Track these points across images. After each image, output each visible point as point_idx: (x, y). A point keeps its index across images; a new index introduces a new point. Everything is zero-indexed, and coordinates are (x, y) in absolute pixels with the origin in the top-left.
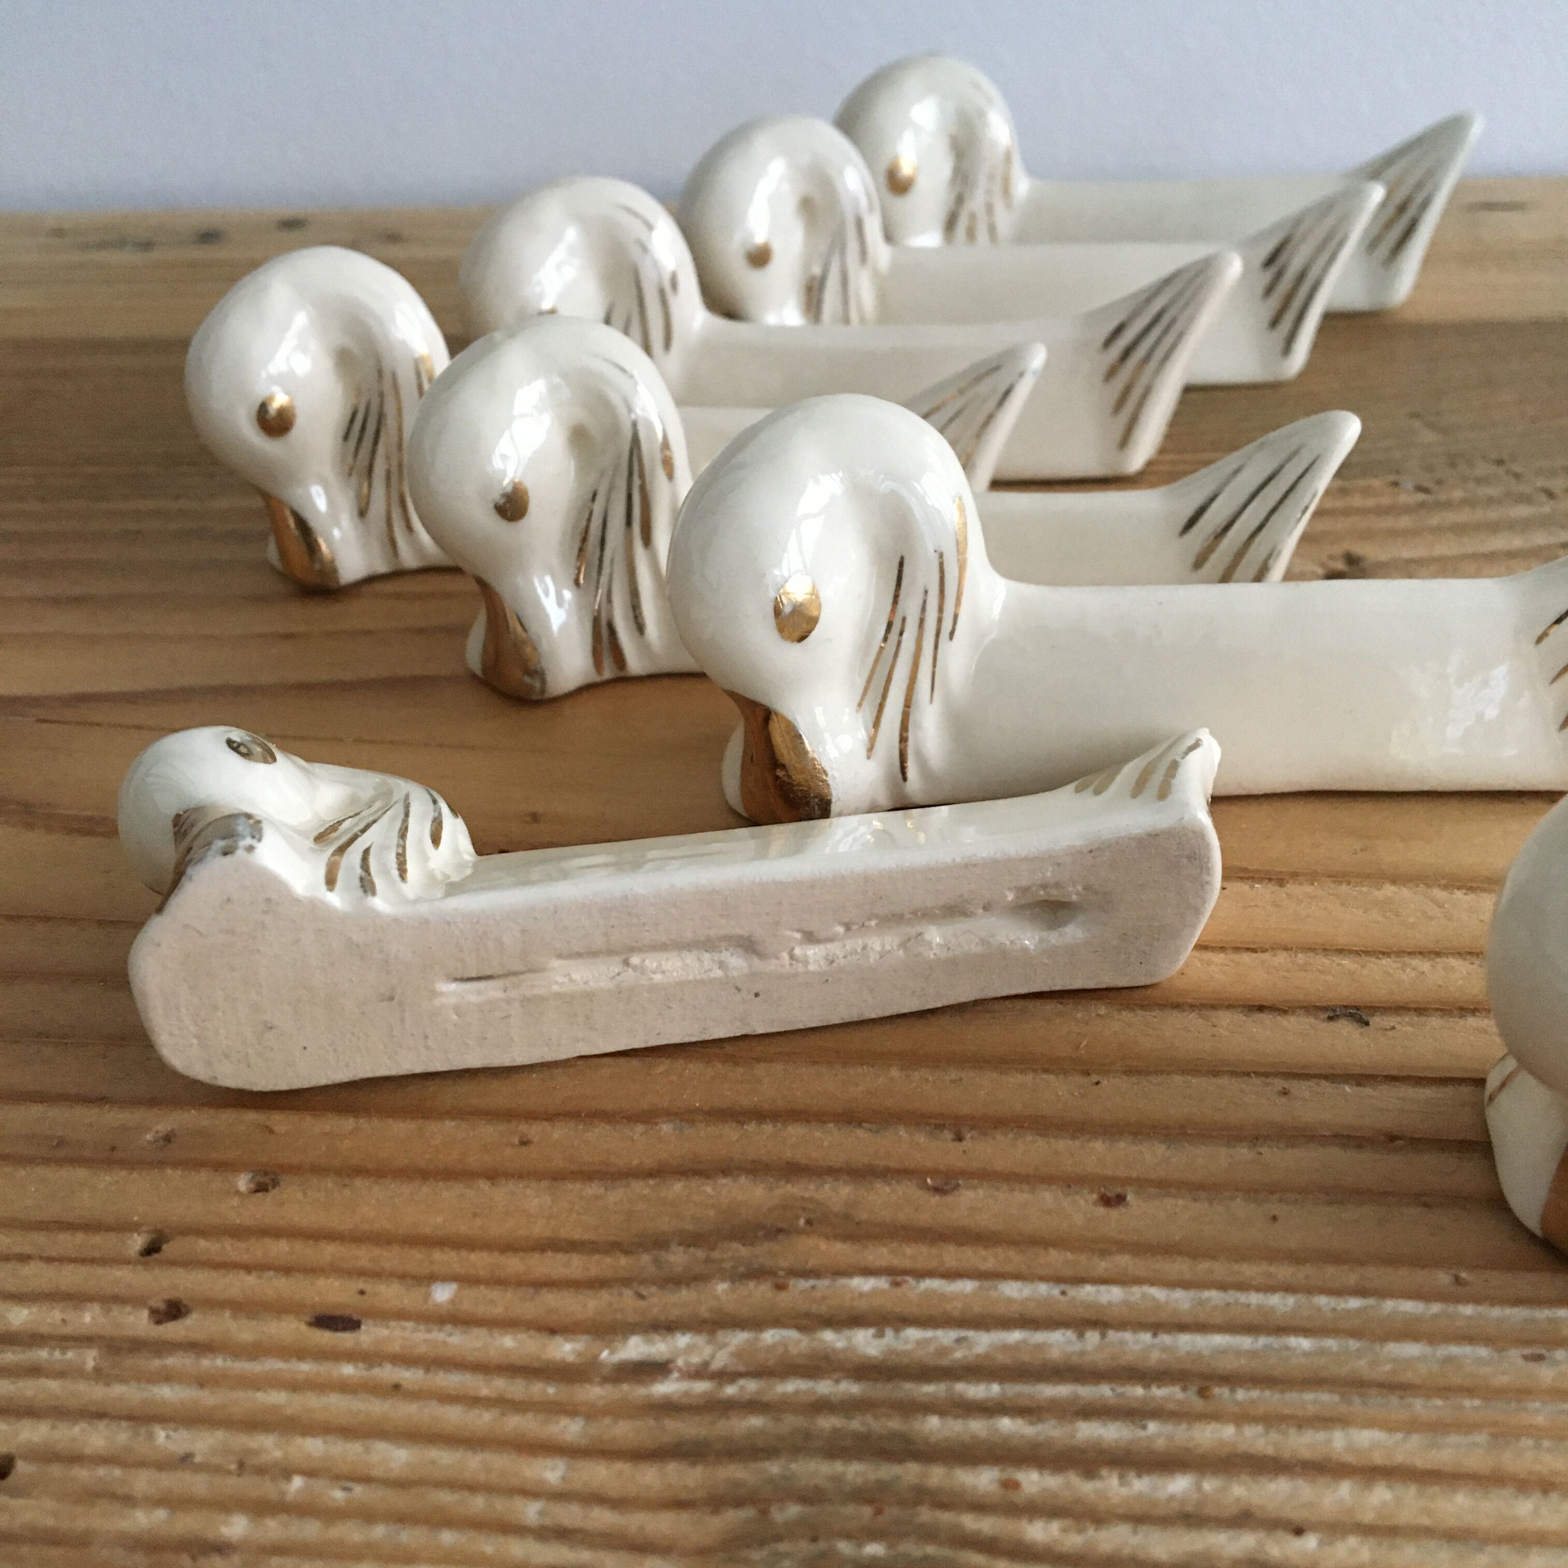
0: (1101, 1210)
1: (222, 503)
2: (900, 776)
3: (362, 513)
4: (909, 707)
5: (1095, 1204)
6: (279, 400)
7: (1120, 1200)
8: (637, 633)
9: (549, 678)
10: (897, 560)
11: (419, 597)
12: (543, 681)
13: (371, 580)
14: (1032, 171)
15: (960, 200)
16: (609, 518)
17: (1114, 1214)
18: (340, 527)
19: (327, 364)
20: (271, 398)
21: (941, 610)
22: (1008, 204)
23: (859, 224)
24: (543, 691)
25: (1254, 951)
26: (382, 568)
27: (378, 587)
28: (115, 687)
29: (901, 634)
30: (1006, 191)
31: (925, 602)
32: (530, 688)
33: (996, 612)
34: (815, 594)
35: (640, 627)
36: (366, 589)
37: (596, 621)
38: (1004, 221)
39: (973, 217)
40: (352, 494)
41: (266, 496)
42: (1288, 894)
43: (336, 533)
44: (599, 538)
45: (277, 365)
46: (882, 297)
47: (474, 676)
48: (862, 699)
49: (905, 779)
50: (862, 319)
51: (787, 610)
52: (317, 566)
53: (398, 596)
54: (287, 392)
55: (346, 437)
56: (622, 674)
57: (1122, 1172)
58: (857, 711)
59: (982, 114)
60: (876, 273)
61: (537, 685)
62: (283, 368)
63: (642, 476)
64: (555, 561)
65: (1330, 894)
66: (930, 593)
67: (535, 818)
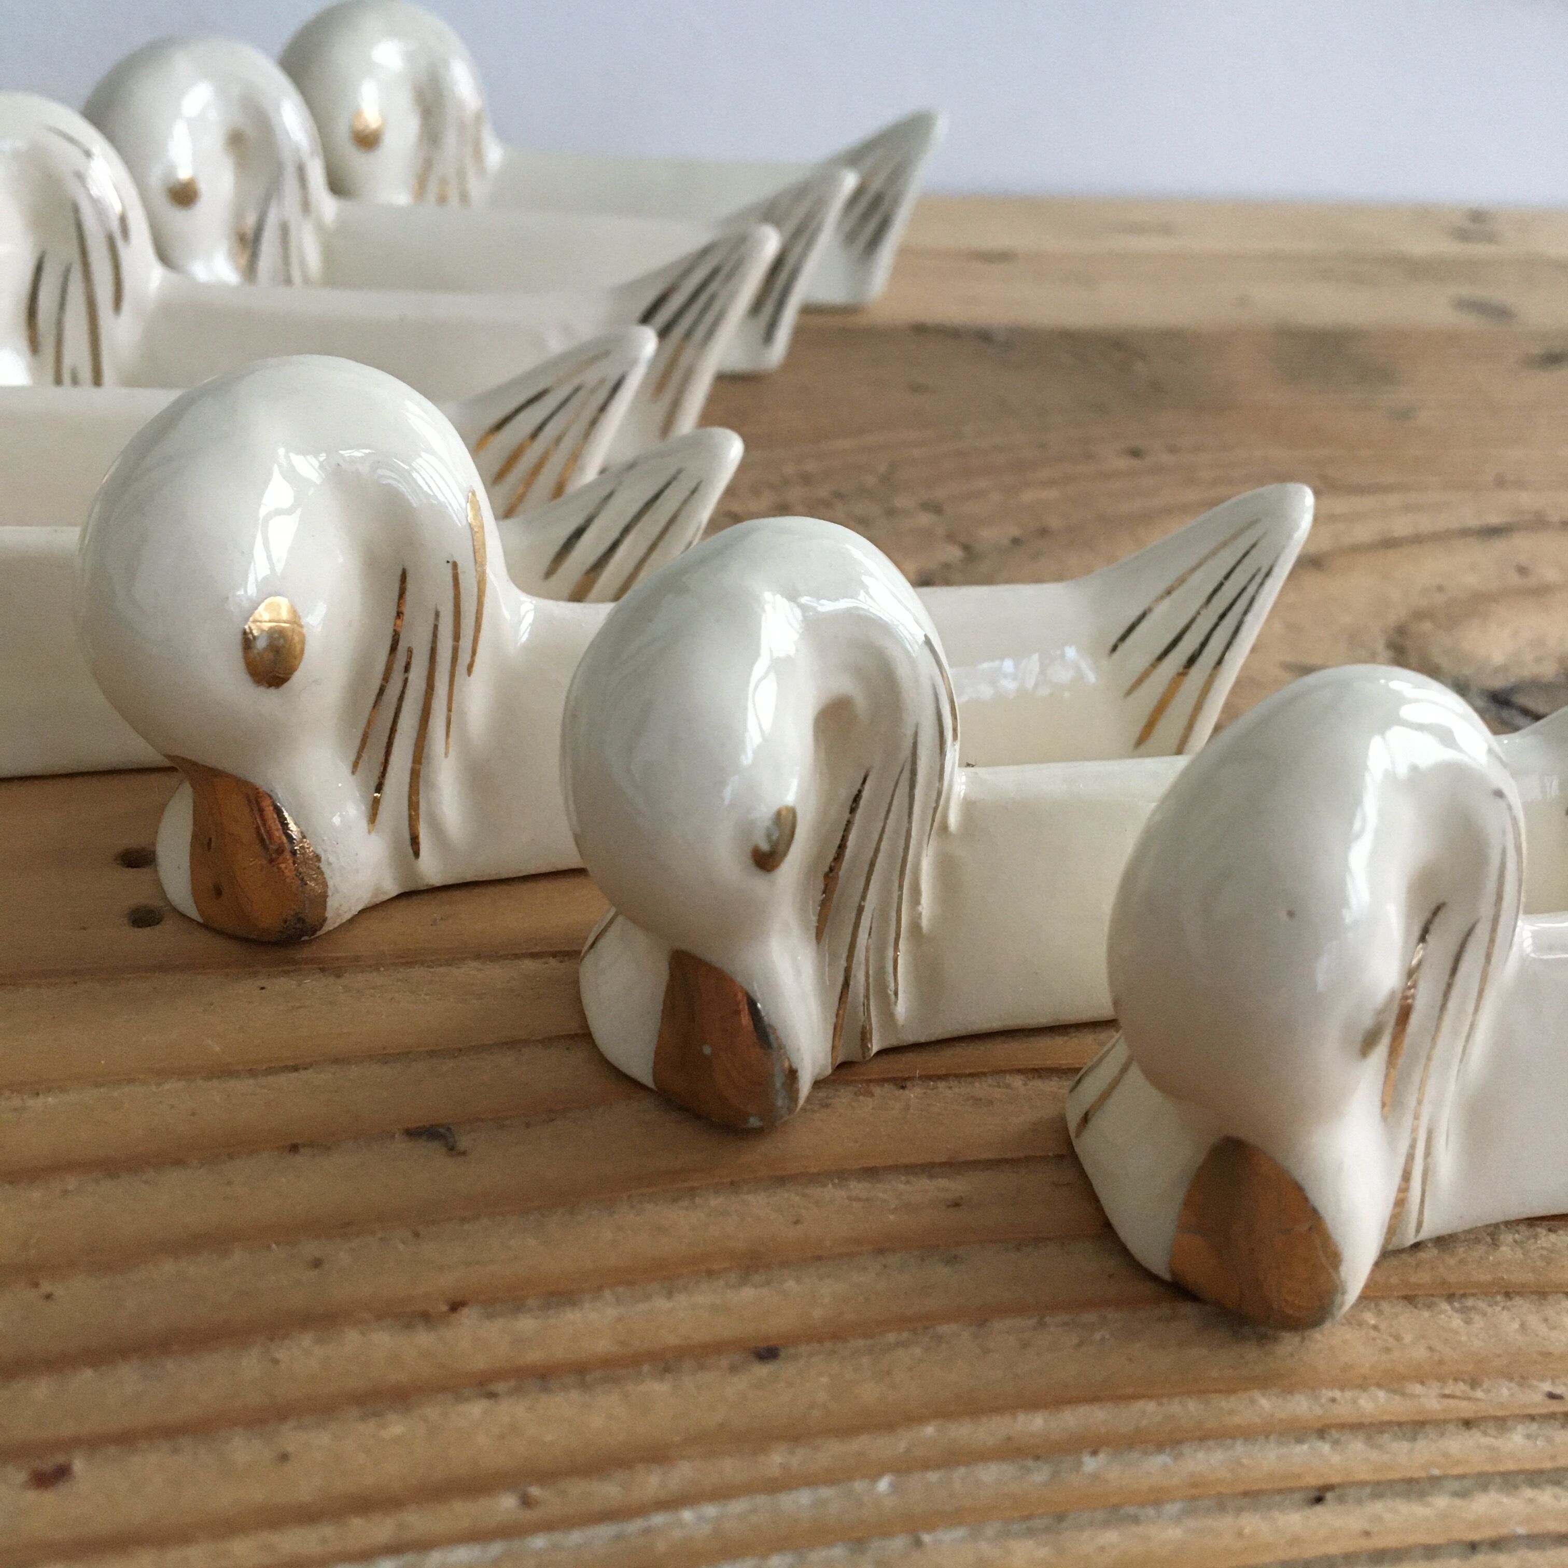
0: (32, 1496)
2: (410, 851)
4: (420, 763)
5: (25, 1486)
7: (62, 1473)
10: (399, 573)
15: (428, 165)
17: (49, 1498)
21: (457, 637)
23: (301, 171)
25: (296, 1069)
29: (407, 669)
30: (478, 157)
31: (436, 627)
33: (524, 636)
34: (295, 619)
42: (345, 987)
48: (359, 756)
49: (417, 854)
50: (306, 281)
51: (261, 644)
57: (68, 1429)
58: (353, 773)
59: (448, 67)
65: (398, 980)
66: (442, 615)
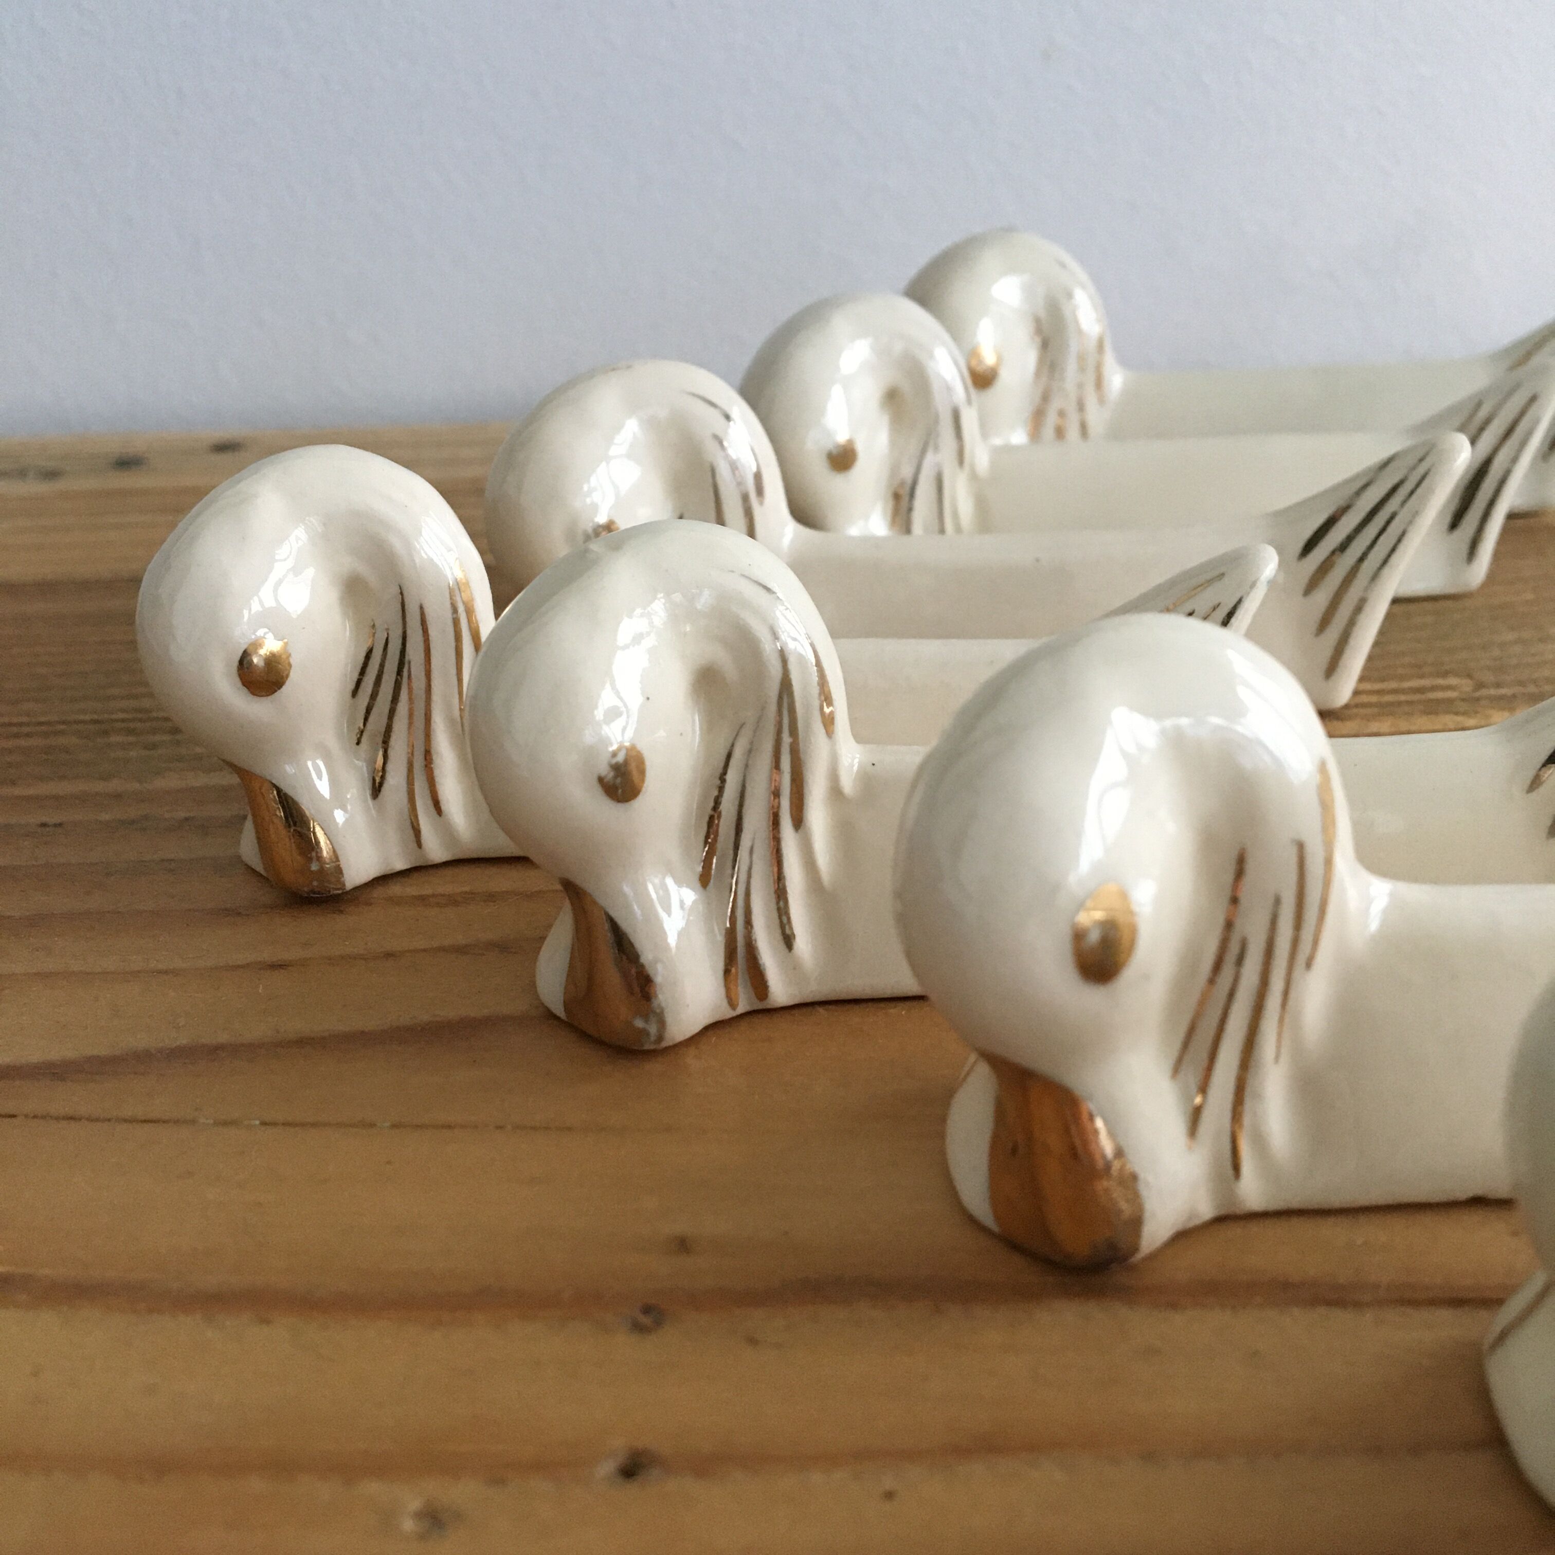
1: (171, 782)
3: (376, 789)
4: (1245, 1069)
6: (271, 645)
8: (782, 946)
9: (669, 1019)
11: (452, 901)
12: (662, 1023)
13: (383, 880)
14: (1124, 362)
15: (1046, 398)
16: (749, 789)
18: (344, 808)
19: (331, 597)
20: (256, 645)
21: (1297, 926)
22: (1101, 400)
23: (956, 418)
24: (660, 1038)
26: (400, 865)
27: (396, 889)
28: (35, 1057)
29: (1240, 963)
30: (1099, 383)
31: (1275, 916)
32: (644, 1033)
35: (788, 940)
36: (379, 892)
37: (731, 935)
38: (1096, 417)
39: (1062, 414)
40: (362, 764)
41: (245, 775)
43: (339, 816)
44: (734, 819)
45: (264, 598)
46: (982, 505)
47: (551, 1016)
48: (1180, 1059)
49: (1237, 1174)
51: (1092, 938)
52: (314, 867)
53: (422, 899)
54: (278, 638)
55: (355, 693)
56: (760, 1006)
58: (1173, 1079)
59: (1070, 296)
60: (974, 476)
61: (653, 1029)
62: (270, 603)
63: (794, 731)
64: (674, 854)
66: (1283, 901)
67: (683, 1245)
